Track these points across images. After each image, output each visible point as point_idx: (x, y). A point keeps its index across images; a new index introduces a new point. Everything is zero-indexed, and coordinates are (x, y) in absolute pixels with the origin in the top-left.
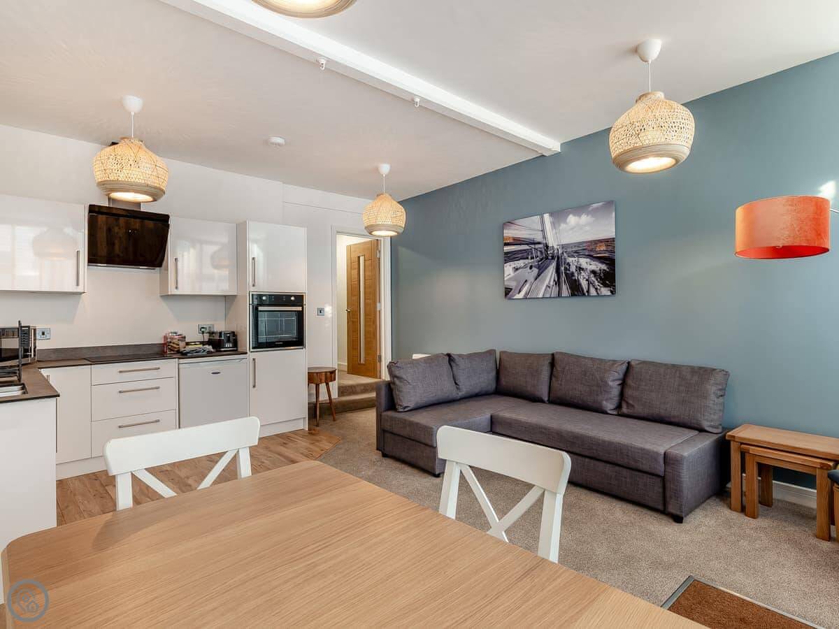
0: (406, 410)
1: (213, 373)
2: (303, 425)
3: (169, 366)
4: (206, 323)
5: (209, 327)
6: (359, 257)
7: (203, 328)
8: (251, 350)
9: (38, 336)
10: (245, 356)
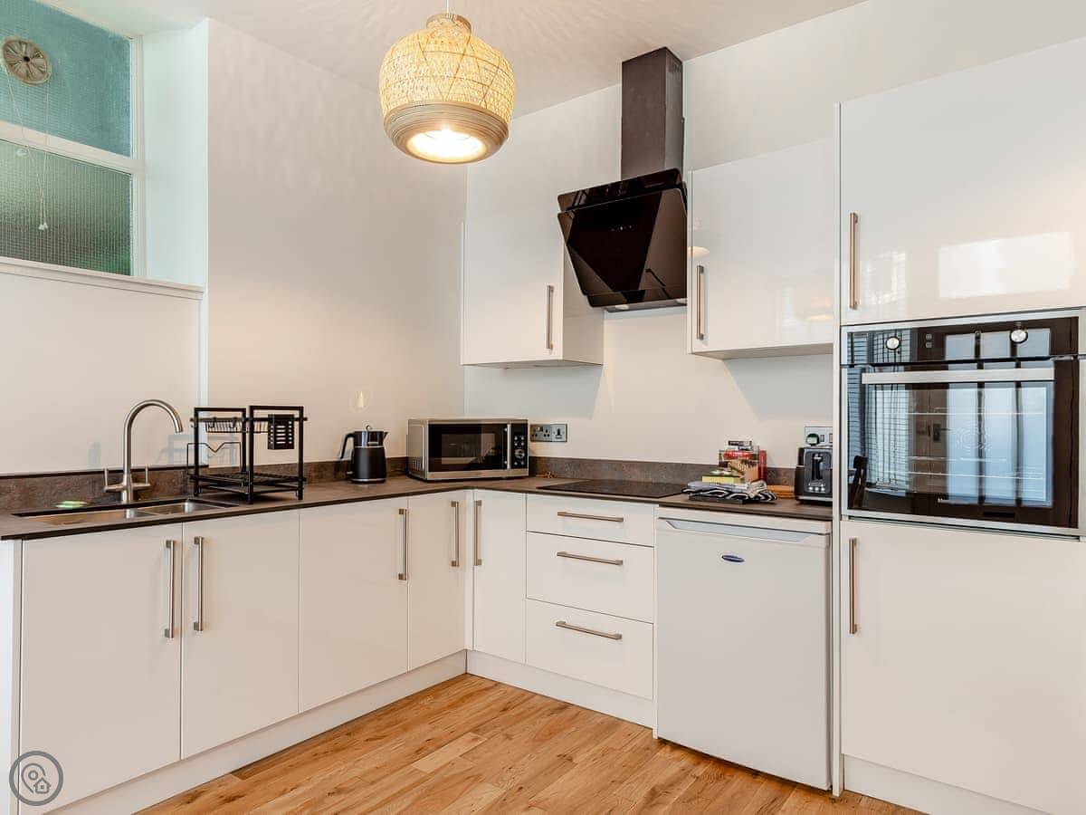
1: (726, 558)
3: (641, 518)
5: (830, 434)
7: (812, 435)
8: (846, 511)
9: (553, 436)
10: (821, 526)
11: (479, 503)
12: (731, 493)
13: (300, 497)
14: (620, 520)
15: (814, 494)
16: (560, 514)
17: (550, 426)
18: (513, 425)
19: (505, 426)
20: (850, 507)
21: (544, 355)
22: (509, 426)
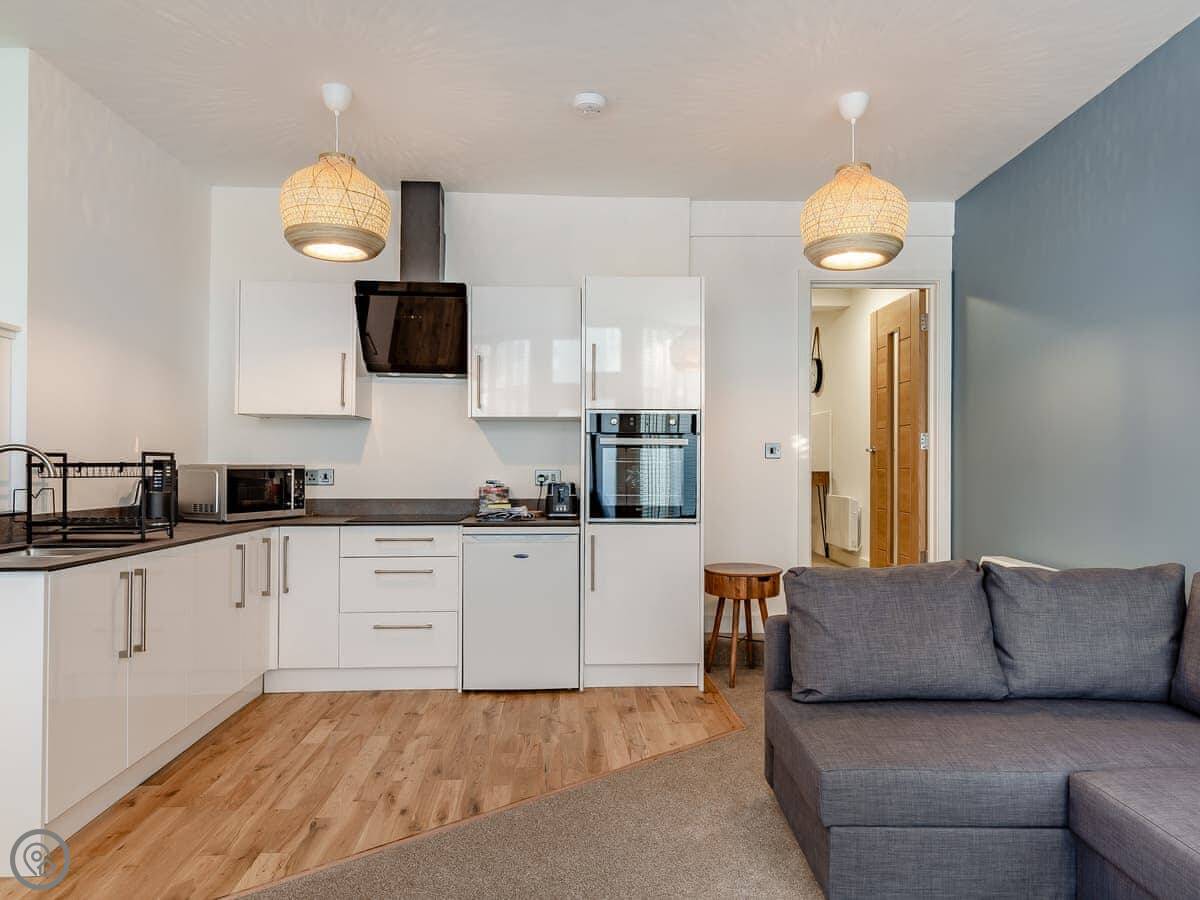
0: (810, 698)
1: (516, 556)
2: (695, 678)
3: (448, 538)
4: (548, 469)
5: (553, 475)
6: (891, 335)
7: (541, 476)
8: (588, 520)
9: (320, 480)
10: (575, 530)
11: (287, 538)
12: (511, 514)
13: (171, 536)
14: (431, 540)
15: (563, 512)
16: (377, 540)
17: (316, 471)
18: (296, 470)
19: (290, 471)
20: (592, 516)
21: (338, 411)
22: (293, 471)
